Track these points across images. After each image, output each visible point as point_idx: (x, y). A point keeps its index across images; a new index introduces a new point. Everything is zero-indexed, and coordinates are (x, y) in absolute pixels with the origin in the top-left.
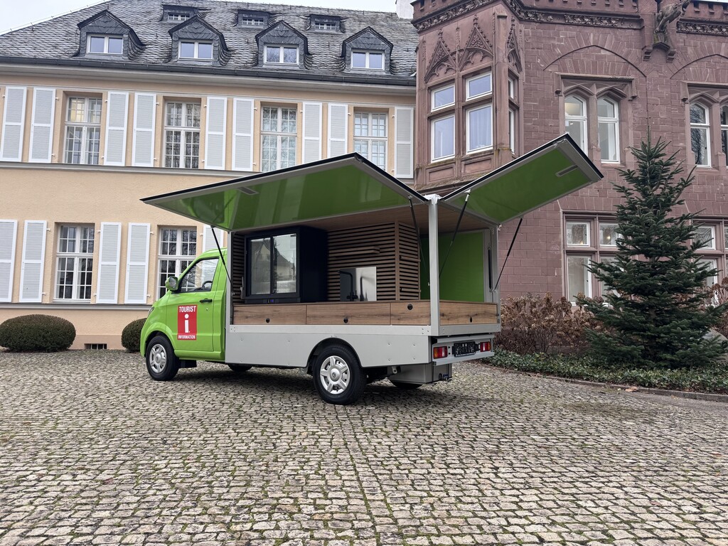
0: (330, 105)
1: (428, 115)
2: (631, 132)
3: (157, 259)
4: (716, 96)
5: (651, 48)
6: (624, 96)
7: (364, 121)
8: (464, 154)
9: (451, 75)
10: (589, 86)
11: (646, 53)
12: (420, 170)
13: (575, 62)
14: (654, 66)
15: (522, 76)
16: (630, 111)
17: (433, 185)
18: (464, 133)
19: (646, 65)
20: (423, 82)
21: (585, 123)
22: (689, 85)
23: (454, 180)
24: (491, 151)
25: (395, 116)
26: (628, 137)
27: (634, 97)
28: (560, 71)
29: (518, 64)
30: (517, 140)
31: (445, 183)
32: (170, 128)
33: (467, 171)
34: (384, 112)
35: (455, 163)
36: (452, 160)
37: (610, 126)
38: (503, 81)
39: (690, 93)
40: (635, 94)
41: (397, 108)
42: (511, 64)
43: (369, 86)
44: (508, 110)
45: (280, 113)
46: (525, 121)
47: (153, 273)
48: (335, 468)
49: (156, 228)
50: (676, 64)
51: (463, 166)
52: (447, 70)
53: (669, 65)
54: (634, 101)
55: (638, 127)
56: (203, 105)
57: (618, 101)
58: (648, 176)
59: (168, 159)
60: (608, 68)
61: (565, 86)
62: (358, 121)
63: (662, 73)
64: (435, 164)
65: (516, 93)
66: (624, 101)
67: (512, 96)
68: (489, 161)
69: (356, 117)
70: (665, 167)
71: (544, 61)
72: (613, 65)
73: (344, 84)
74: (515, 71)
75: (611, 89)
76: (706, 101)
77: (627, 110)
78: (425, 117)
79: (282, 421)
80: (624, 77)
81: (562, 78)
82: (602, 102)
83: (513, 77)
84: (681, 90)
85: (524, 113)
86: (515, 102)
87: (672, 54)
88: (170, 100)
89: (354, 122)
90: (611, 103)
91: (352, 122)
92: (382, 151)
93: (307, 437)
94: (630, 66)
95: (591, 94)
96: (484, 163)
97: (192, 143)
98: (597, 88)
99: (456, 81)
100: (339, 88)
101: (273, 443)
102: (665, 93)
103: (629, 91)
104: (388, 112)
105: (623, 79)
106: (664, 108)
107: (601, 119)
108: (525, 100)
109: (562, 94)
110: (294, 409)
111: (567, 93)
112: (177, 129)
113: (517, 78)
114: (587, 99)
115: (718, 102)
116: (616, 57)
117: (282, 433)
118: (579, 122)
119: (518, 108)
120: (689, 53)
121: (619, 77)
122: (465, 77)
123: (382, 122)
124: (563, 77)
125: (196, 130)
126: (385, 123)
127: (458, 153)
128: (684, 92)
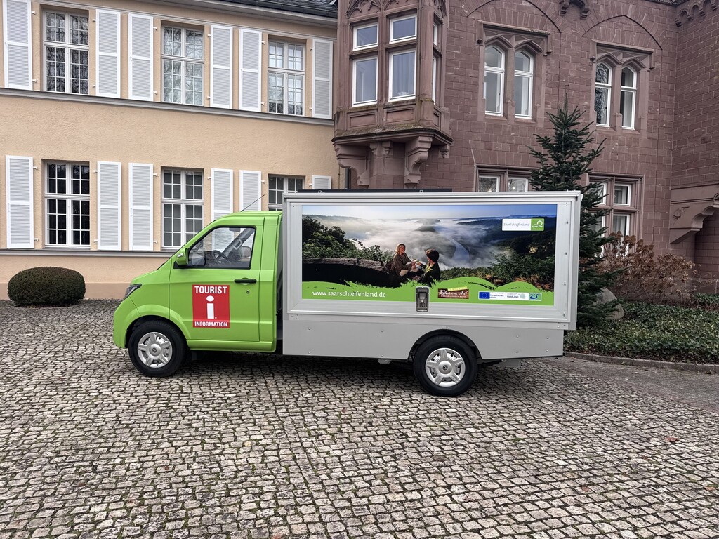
0: (242, 31)
1: (350, 54)
2: (543, 88)
3: (43, 197)
4: (620, 58)
5: (568, 4)
6: (539, 51)
7: (279, 51)
8: (386, 100)
9: (374, 13)
10: (509, 37)
11: (563, 8)
12: (341, 114)
13: (497, 11)
14: (569, 22)
15: (446, 21)
16: (544, 66)
17: (354, 131)
18: (387, 79)
19: (561, 20)
20: (345, 17)
21: (503, 75)
22: (599, 45)
23: (376, 128)
24: (413, 101)
25: (314, 48)
26: (540, 93)
27: (548, 53)
28: (482, 19)
29: (443, 8)
30: (438, 90)
31: (366, 130)
32: (51, 44)
33: (390, 120)
34: (301, 43)
35: (377, 109)
36: (374, 106)
37: (524, 81)
38: (429, 26)
39: (599, 52)
40: (550, 50)
41: (315, 40)
42: (436, 7)
43: (285, 13)
44: (432, 57)
45: (184, 35)
46: (447, 70)
47: (39, 213)
48: (292, 502)
49: (40, 162)
50: (588, 22)
51: (385, 114)
52: (371, 6)
53: (582, 21)
54: (548, 57)
55: (551, 83)
56: (91, 19)
57: (534, 55)
58: (563, 144)
59: (50, 81)
60: (527, 21)
61: (486, 36)
62: (272, 50)
63: (575, 30)
64: (356, 108)
65: (440, 39)
66: (539, 56)
67: (435, 43)
68: (411, 111)
69: (270, 45)
70: (579, 137)
71: (468, 7)
72: (532, 18)
73: (257, 9)
74: (440, 16)
75: (528, 43)
76: (610, 62)
77: (541, 66)
78: (347, 56)
79: (218, 422)
80: (542, 31)
81: (484, 27)
82: (519, 54)
83: (438, 22)
84: (591, 49)
85: (446, 62)
86: (438, 49)
87: (586, 12)
88: (50, 9)
89: (268, 52)
90: (527, 57)
91: (266, 52)
92: (298, 86)
93: (252, 450)
94: (547, 19)
95: (510, 46)
96: (406, 112)
97: (79, 64)
98: (516, 40)
99: (380, 20)
100: (252, 12)
101: (217, 462)
102: (577, 50)
103: (544, 46)
104: (305, 43)
105: (540, 33)
106: (574, 66)
107: (518, 73)
108: (448, 47)
109: (483, 44)
110: (228, 401)
111: (488, 44)
112: (60, 45)
113: (442, 23)
114: (506, 51)
115: (621, 64)
116: (536, 10)
117: (223, 444)
118: (496, 74)
119: (441, 56)
120: (600, 11)
121: (537, 31)
122: (389, 17)
123: (298, 53)
124: (486, 26)
125: (83, 48)
126: (302, 55)
127: (380, 100)
128: (593, 52)
